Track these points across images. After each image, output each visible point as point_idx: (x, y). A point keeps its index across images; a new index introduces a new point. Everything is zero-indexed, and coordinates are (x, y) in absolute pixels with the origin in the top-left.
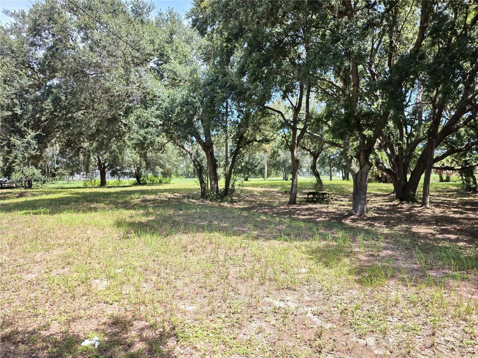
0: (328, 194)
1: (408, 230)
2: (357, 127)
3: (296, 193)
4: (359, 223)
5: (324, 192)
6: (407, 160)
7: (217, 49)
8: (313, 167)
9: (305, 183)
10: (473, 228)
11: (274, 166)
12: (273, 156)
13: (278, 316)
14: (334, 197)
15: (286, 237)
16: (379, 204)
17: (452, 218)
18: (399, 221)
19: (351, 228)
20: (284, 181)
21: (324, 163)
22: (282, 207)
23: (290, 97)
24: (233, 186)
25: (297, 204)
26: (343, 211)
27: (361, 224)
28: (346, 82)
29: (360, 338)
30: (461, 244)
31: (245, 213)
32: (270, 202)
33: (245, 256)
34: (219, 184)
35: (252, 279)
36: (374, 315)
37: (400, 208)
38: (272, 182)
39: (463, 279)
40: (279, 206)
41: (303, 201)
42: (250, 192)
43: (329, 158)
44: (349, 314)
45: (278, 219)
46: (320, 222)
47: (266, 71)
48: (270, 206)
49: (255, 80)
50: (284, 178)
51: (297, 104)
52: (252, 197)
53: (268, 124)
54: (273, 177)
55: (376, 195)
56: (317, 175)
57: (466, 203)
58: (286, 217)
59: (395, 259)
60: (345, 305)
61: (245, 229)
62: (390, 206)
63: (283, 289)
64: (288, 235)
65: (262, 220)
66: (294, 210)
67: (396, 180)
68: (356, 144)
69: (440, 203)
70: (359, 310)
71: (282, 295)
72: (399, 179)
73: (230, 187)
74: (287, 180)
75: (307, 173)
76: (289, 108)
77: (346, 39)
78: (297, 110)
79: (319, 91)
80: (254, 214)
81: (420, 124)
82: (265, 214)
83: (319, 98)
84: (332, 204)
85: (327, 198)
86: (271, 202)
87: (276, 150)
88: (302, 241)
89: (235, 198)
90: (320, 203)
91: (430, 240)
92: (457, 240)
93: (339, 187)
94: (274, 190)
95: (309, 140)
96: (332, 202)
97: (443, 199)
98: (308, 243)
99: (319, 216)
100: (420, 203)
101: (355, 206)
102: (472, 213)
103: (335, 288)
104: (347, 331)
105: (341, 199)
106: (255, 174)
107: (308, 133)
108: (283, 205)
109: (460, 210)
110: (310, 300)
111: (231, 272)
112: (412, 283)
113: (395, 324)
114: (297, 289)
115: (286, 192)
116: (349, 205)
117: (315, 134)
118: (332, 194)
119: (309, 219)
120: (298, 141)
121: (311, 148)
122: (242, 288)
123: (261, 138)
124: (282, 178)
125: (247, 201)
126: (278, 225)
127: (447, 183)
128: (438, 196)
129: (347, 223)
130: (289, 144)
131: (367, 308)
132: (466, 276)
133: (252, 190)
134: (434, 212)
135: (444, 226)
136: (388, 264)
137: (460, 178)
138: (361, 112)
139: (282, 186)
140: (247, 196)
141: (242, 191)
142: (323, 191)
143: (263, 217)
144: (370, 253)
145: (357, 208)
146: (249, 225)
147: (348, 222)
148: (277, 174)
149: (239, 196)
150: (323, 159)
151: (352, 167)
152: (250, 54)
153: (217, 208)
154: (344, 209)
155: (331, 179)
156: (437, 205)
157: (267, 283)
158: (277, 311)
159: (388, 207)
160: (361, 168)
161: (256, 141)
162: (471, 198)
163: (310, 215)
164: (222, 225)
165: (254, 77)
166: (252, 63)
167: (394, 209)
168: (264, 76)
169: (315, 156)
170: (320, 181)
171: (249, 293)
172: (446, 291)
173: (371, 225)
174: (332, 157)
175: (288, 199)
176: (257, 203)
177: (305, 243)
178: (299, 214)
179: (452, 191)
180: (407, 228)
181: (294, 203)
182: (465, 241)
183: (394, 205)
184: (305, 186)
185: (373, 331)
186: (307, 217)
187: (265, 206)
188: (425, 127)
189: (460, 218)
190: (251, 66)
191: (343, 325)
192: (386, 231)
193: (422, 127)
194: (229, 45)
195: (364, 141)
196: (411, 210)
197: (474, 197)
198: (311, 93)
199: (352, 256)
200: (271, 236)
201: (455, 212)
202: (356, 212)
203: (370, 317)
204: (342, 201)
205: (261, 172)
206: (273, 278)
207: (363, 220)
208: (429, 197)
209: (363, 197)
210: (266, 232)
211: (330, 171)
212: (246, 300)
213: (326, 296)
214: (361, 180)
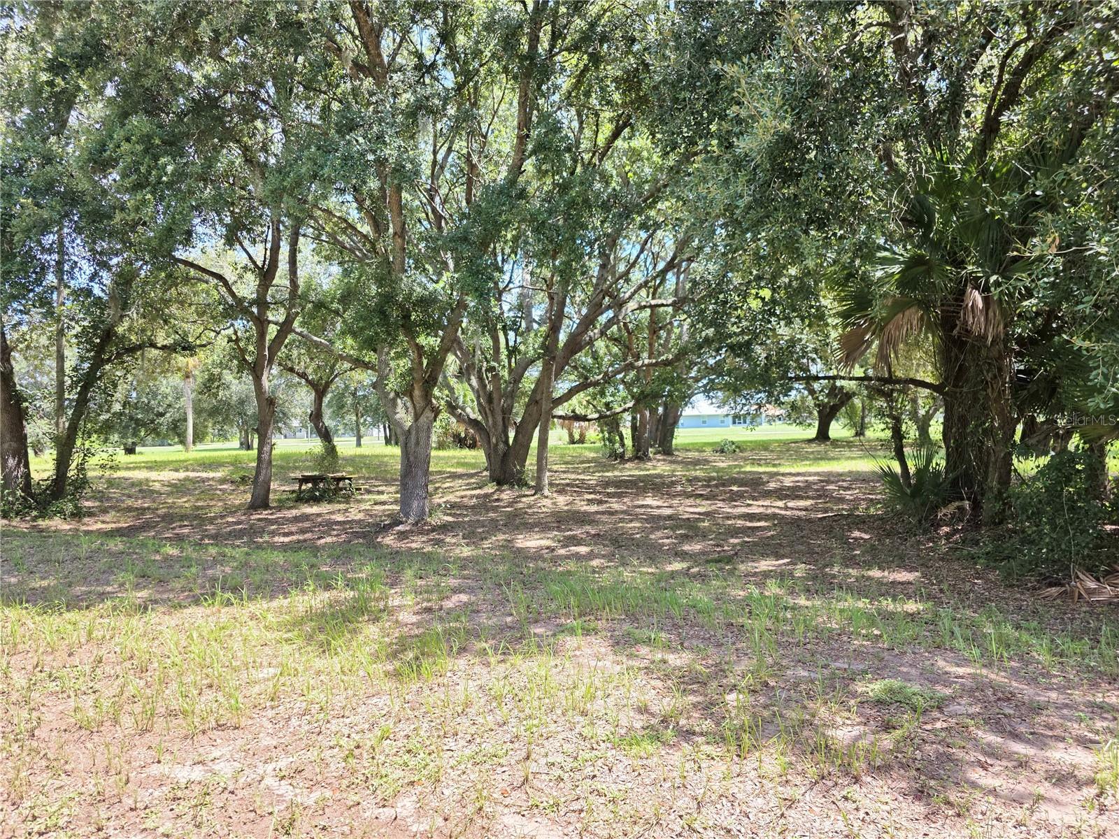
0: (350, 479)
1: (507, 546)
2: (402, 326)
3: (270, 480)
4: (413, 541)
5: (339, 474)
6: (509, 402)
7: (20, 84)
8: (316, 416)
9: (295, 454)
10: (617, 529)
11: (214, 412)
12: (209, 389)
13: (181, 808)
14: (363, 484)
15: (228, 595)
16: (458, 494)
17: (586, 512)
18: (494, 527)
19: (395, 554)
20: (244, 452)
21: (343, 406)
22: (230, 519)
23: (246, 243)
24: (81, 468)
25: (271, 508)
26: (381, 516)
27: (416, 543)
28: (378, 225)
29: (384, 806)
30: (595, 563)
31: (116, 545)
32: (198, 508)
33: (100, 662)
34: (32, 467)
35: (116, 722)
36: (418, 745)
37: (497, 500)
38: (207, 454)
39: (587, 632)
40: (222, 517)
41: (288, 499)
42: (140, 483)
43: (354, 394)
44: (365, 755)
45: (213, 551)
46: (324, 547)
47: (170, 168)
48: (197, 518)
49: (138, 187)
50: (242, 444)
51: (264, 261)
52: (144, 497)
53: (190, 305)
54: (212, 441)
55: (454, 476)
56: (326, 435)
57: (607, 484)
58: (238, 542)
59: (473, 611)
60: (357, 737)
61: (109, 589)
62: (478, 497)
63: (204, 732)
64: (235, 590)
65: (167, 558)
66: (262, 524)
67: (489, 442)
68: (404, 364)
69: (568, 485)
70: (388, 741)
71: (201, 750)
72: (494, 440)
73: (72, 473)
74: (249, 447)
75: (303, 429)
76: (245, 268)
77: (371, 127)
78: (266, 274)
79: (324, 238)
80: (143, 545)
81: (529, 329)
82: (179, 539)
83: (324, 253)
84: (359, 501)
85: (345, 489)
86: (202, 508)
87: (216, 371)
88: (272, 598)
89: (87, 504)
90: (330, 502)
91: (544, 560)
92: (591, 556)
93: (376, 462)
94: (211, 475)
95: (303, 351)
96: (359, 497)
97: (573, 476)
98: (285, 602)
99: (324, 532)
100: (533, 487)
101: (405, 503)
102: (616, 502)
103: (339, 701)
104: (356, 798)
105: (380, 489)
106: (158, 434)
107: (297, 333)
108: (235, 512)
109: (598, 497)
110: (275, 743)
111: (48, 717)
112: (500, 657)
113: (460, 753)
114: (243, 725)
115: (244, 480)
116: (395, 502)
117: (315, 338)
118: (360, 478)
119: (299, 541)
120: (273, 352)
121: (310, 371)
122: (79, 757)
123: (170, 341)
124: (236, 444)
125: (130, 509)
126: (210, 568)
127: (580, 445)
128: (564, 472)
129: (389, 543)
130: (247, 358)
131: (405, 733)
132: (592, 625)
133: (147, 480)
134: (554, 504)
135: (570, 530)
136: (458, 625)
137: (601, 435)
138: (411, 294)
139: (235, 463)
140: (129, 496)
141: (111, 483)
142: (338, 471)
143: (172, 551)
144: (425, 604)
145: (409, 506)
146: (121, 576)
147: (389, 540)
148: (223, 436)
149: (100, 496)
150: (341, 396)
151: (398, 416)
152: (125, 115)
153: (24, 535)
154: (384, 511)
155: (359, 444)
156: (561, 491)
157: (160, 724)
158: (179, 794)
159: (474, 500)
160: (417, 417)
161: (153, 345)
162: (617, 473)
163: (302, 531)
164: (33, 585)
165: (134, 177)
166: (128, 140)
167: (485, 503)
168: (164, 179)
169: (320, 390)
170: (331, 450)
171: (101, 764)
172: (558, 662)
173: (439, 543)
174: (360, 393)
175: (248, 497)
176: (159, 512)
177: (280, 602)
178: (273, 533)
179: (589, 462)
180: (506, 540)
181: (266, 506)
182: (604, 556)
183: (486, 496)
184: (295, 461)
185: (412, 783)
186: (295, 538)
187: (180, 520)
188: (536, 335)
189: (597, 513)
190: (125, 147)
191: (348, 787)
192: (466, 552)
193: (532, 335)
194: (58, 80)
195: (421, 358)
196: (516, 502)
197: (621, 471)
198: (301, 239)
199: (386, 618)
200: (187, 597)
201: (590, 502)
202: (407, 515)
203: (409, 751)
204: (382, 493)
205: (177, 429)
206: (177, 708)
207: (422, 533)
208: (548, 474)
209: (422, 481)
210: (172, 590)
211: (358, 425)
212: (90, 786)
213: (316, 725)
214: (417, 443)
